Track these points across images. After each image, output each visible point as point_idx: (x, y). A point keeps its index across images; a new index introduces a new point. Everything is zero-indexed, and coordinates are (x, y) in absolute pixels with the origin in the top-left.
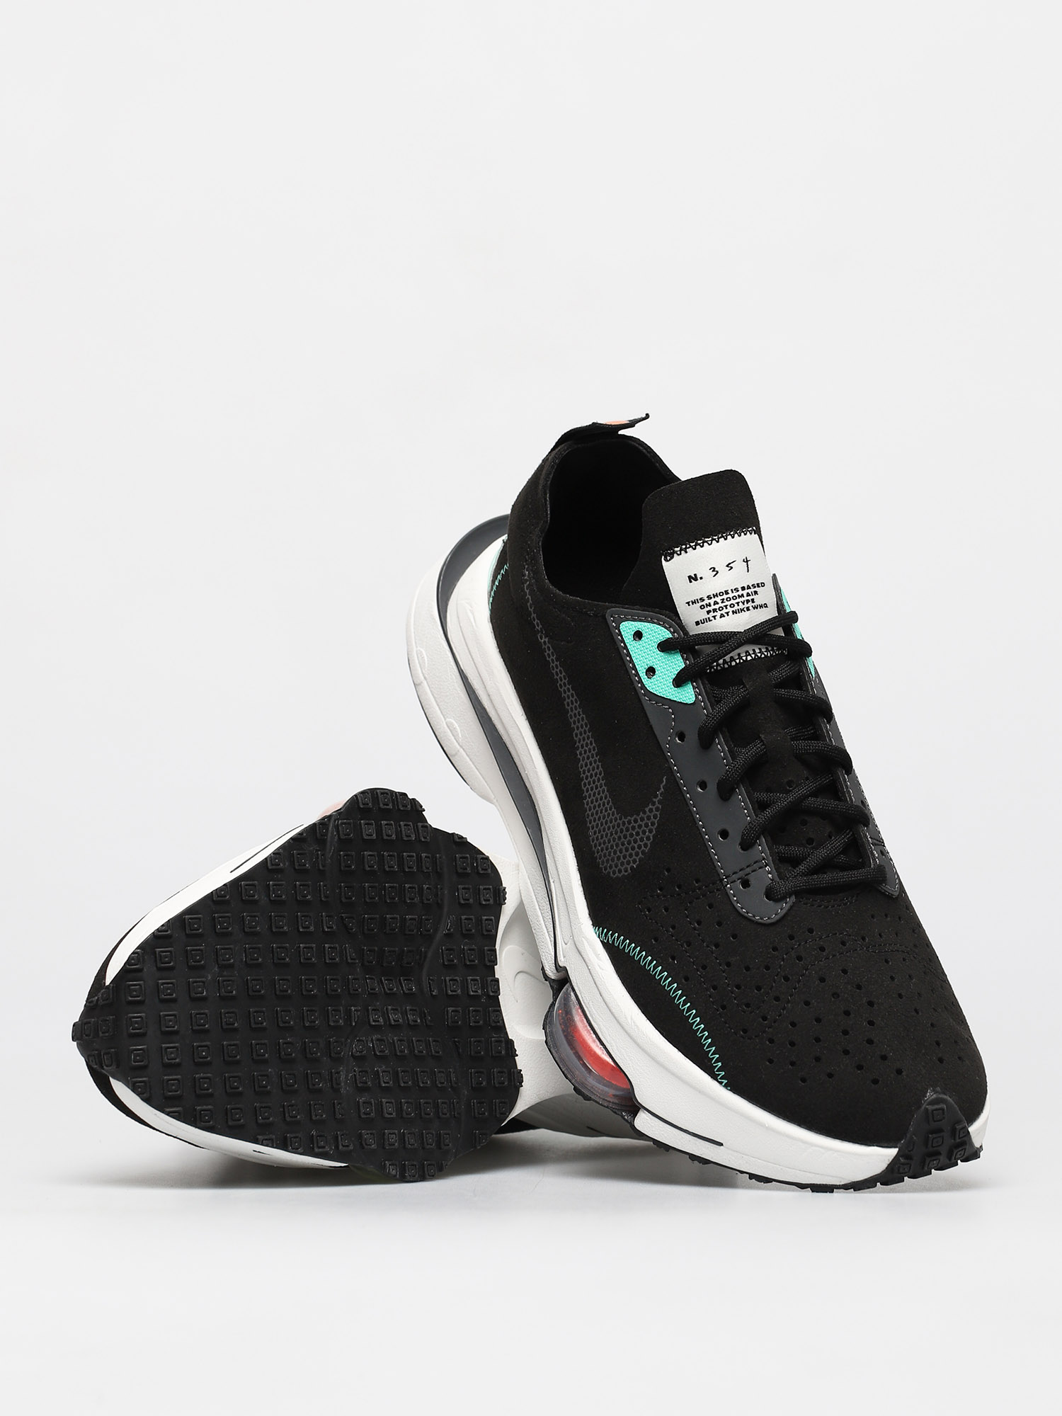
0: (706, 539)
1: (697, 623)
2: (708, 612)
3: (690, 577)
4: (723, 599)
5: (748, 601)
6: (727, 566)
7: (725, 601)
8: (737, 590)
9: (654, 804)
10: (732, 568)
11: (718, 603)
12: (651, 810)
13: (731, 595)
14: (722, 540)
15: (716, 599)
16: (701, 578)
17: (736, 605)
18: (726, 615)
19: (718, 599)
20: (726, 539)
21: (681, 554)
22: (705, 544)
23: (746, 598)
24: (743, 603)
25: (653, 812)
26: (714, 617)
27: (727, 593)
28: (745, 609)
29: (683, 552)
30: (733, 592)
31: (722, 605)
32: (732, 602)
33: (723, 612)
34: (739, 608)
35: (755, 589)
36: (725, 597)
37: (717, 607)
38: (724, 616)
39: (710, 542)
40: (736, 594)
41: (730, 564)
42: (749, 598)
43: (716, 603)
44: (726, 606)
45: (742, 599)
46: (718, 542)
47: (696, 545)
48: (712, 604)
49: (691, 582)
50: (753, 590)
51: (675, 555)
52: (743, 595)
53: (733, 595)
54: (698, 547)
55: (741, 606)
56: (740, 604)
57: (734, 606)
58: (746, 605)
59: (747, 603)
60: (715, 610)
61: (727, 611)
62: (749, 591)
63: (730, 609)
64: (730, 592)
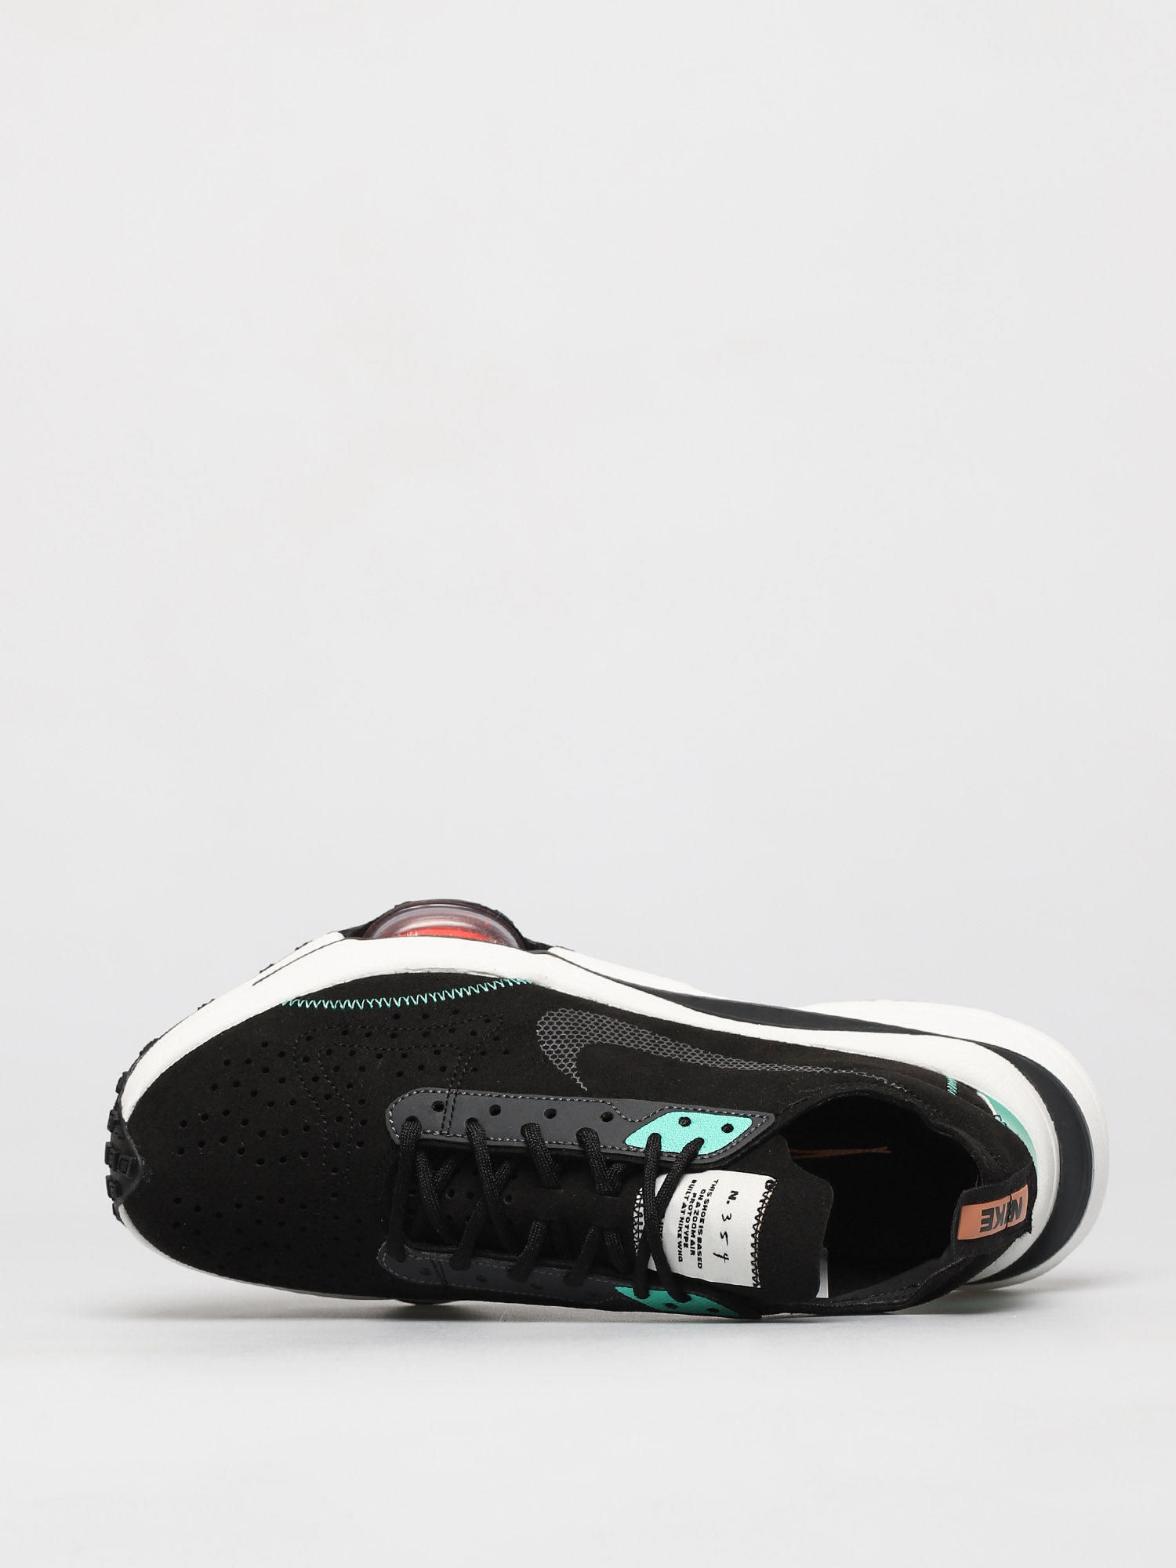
0: (760, 1225)
1: (694, 1181)
2: (695, 1195)
3: (736, 1193)
4: (697, 1214)
5: (686, 1239)
6: (726, 1233)
7: (696, 1215)
8: (700, 1232)
9: (573, 1070)
10: (722, 1237)
11: (697, 1206)
12: (570, 1065)
13: (698, 1223)
14: (753, 1240)
15: (702, 1207)
16: (728, 1202)
17: (687, 1224)
18: (683, 1210)
19: (700, 1209)
20: (752, 1245)
21: (764, 1195)
22: (756, 1222)
23: (690, 1238)
24: (685, 1233)
25: (569, 1067)
26: (687, 1198)
27: (702, 1221)
28: (680, 1232)
29: (764, 1198)
30: (700, 1227)
31: (693, 1211)
32: (691, 1222)
33: (687, 1208)
34: (683, 1226)
35: (696, 1253)
36: (699, 1217)
37: (695, 1204)
38: (683, 1207)
39: (756, 1227)
40: (697, 1230)
41: (727, 1237)
42: (689, 1243)
43: (698, 1205)
44: (690, 1214)
45: (690, 1234)
46: (753, 1235)
47: (760, 1212)
48: (700, 1201)
49: (732, 1192)
50: (696, 1250)
51: (767, 1191)
52: (693, 1236)
53: (698, 1226)
54: (758, 1214)
55: (684, 1229)
56: (686, 1230)
57: (687, 1222)
58: (683, 1235)
59: (685, 1237)
60: (693, 1201)
61: (686, 1212)
62: (696, 1246)
63: (687, 1215)
64: (701, 1224)
